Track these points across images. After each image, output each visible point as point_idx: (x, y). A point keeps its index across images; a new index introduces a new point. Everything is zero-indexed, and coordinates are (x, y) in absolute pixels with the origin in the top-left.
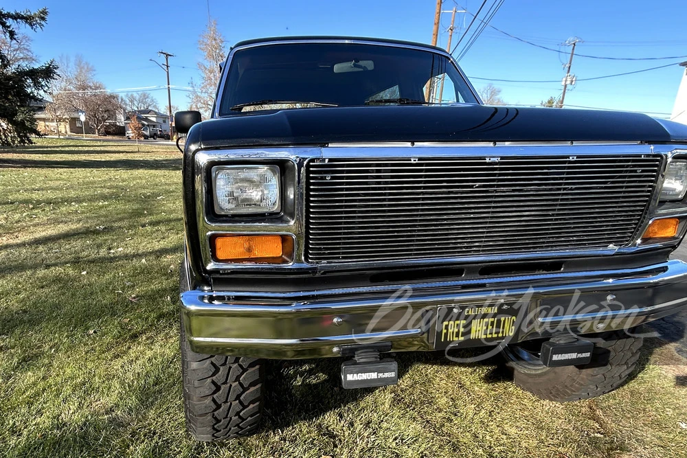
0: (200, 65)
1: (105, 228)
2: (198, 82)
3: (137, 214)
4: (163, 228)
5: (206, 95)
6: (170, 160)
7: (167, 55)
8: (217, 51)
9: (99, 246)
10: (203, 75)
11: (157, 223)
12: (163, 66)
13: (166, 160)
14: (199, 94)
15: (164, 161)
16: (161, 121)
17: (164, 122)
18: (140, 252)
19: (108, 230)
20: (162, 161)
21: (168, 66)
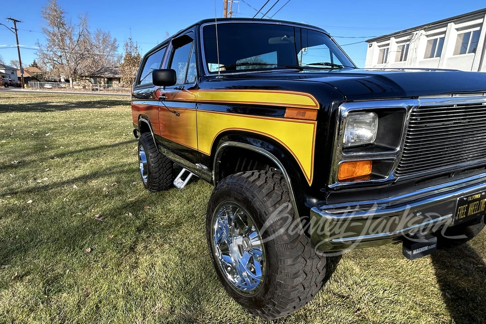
0: (45, 31)
1: (19, 162)
2: (45, 43)
3: (39, 149)
4: (71, 159)
5: (52, 53)
6: (33, 104)
7: (15, 21)
8: (59, 20)
9: (24, 178)
10: (48, 37)
11: (62, 155)
12: (12, 29)
13: (30, 104)
14: (46, 52)
15: (28, 104)
16: (9, 72)
17: (13, 73)
18: (65, 179)
19: (22, 164)
20: (26, 105)
21: (16, 30)
